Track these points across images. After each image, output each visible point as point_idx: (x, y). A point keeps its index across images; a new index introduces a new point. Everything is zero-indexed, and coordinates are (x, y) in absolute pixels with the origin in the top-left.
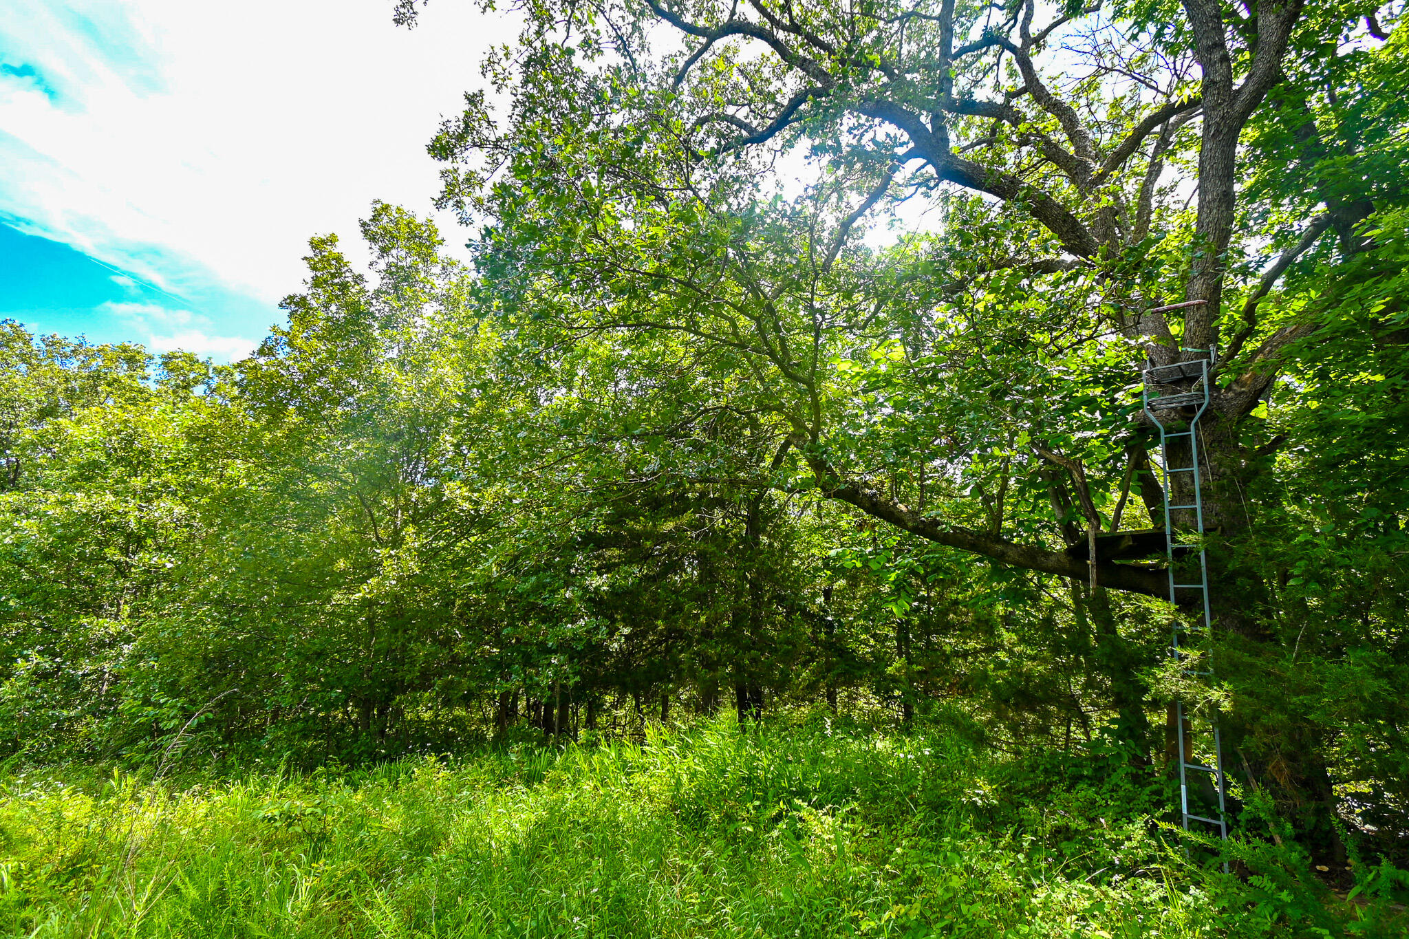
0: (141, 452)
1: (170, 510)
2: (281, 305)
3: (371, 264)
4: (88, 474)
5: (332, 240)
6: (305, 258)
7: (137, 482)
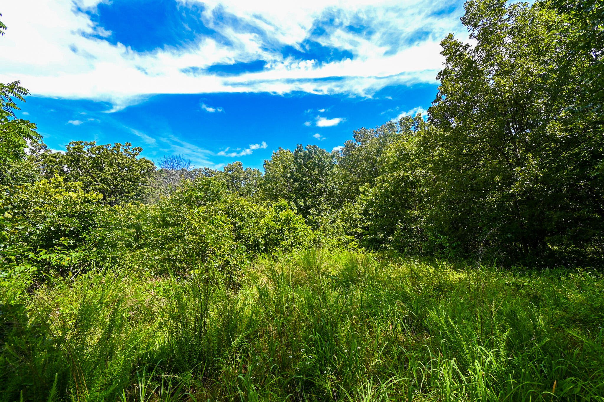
0: (406, 154)
1: (421, 172)
2: (437, 79)
3: (471, 36)
4: (395, 166)
5: (450, 36)
6: (441, 53)
7: (408, 164)
